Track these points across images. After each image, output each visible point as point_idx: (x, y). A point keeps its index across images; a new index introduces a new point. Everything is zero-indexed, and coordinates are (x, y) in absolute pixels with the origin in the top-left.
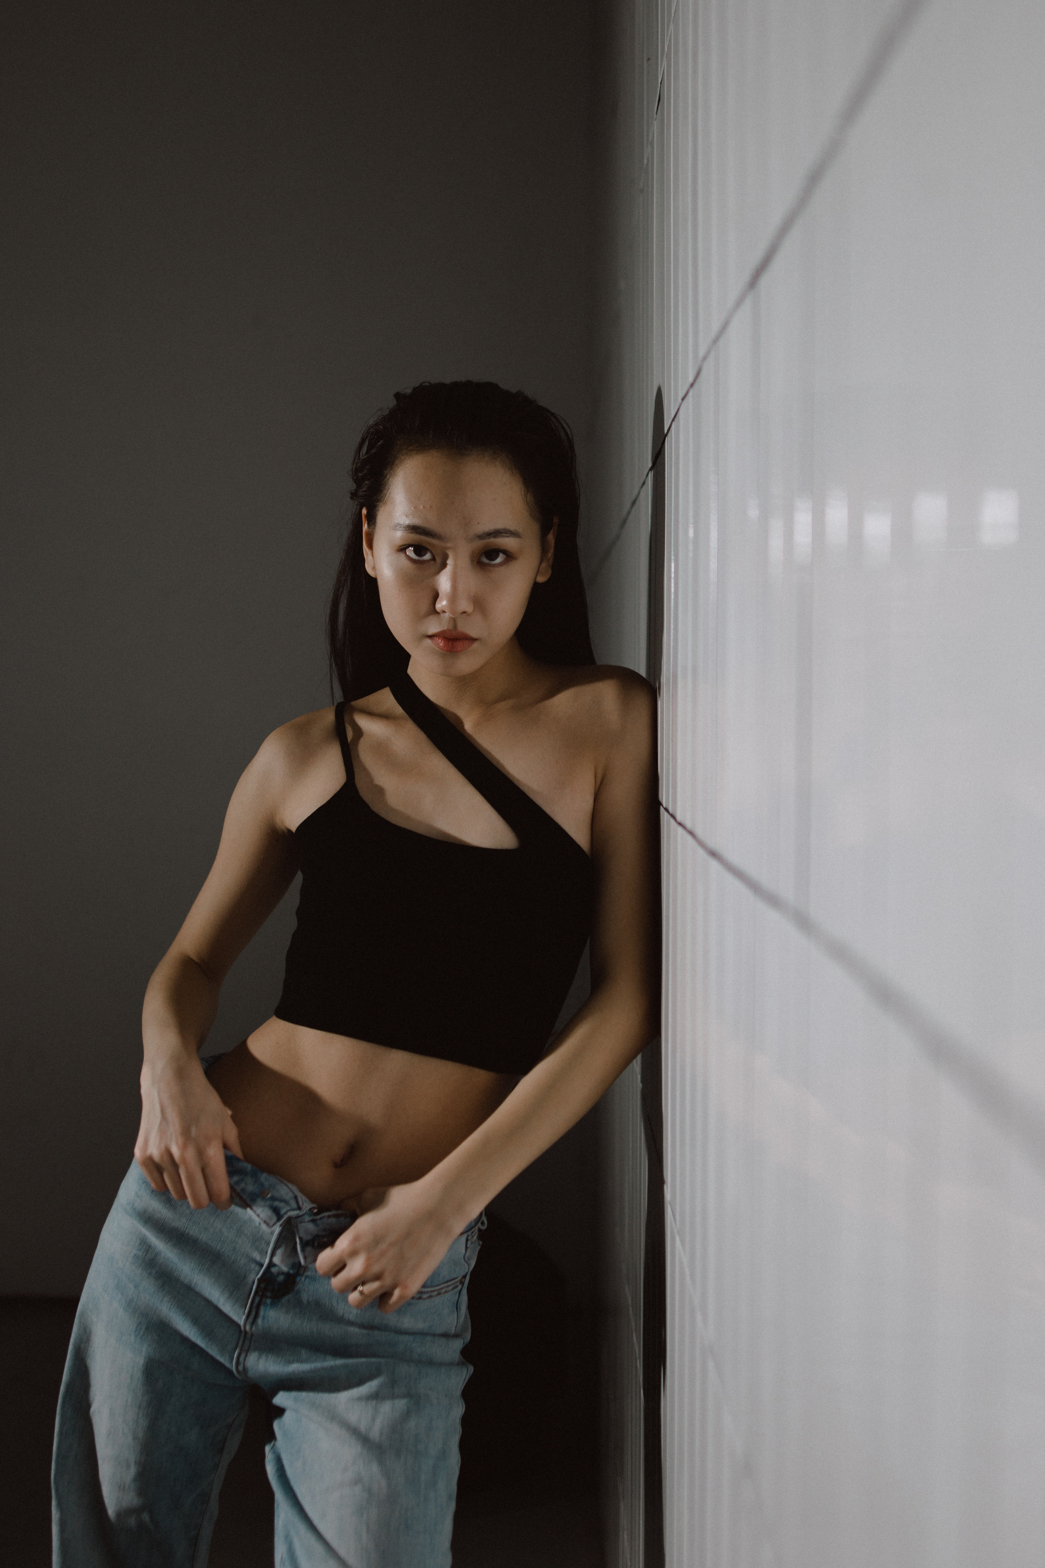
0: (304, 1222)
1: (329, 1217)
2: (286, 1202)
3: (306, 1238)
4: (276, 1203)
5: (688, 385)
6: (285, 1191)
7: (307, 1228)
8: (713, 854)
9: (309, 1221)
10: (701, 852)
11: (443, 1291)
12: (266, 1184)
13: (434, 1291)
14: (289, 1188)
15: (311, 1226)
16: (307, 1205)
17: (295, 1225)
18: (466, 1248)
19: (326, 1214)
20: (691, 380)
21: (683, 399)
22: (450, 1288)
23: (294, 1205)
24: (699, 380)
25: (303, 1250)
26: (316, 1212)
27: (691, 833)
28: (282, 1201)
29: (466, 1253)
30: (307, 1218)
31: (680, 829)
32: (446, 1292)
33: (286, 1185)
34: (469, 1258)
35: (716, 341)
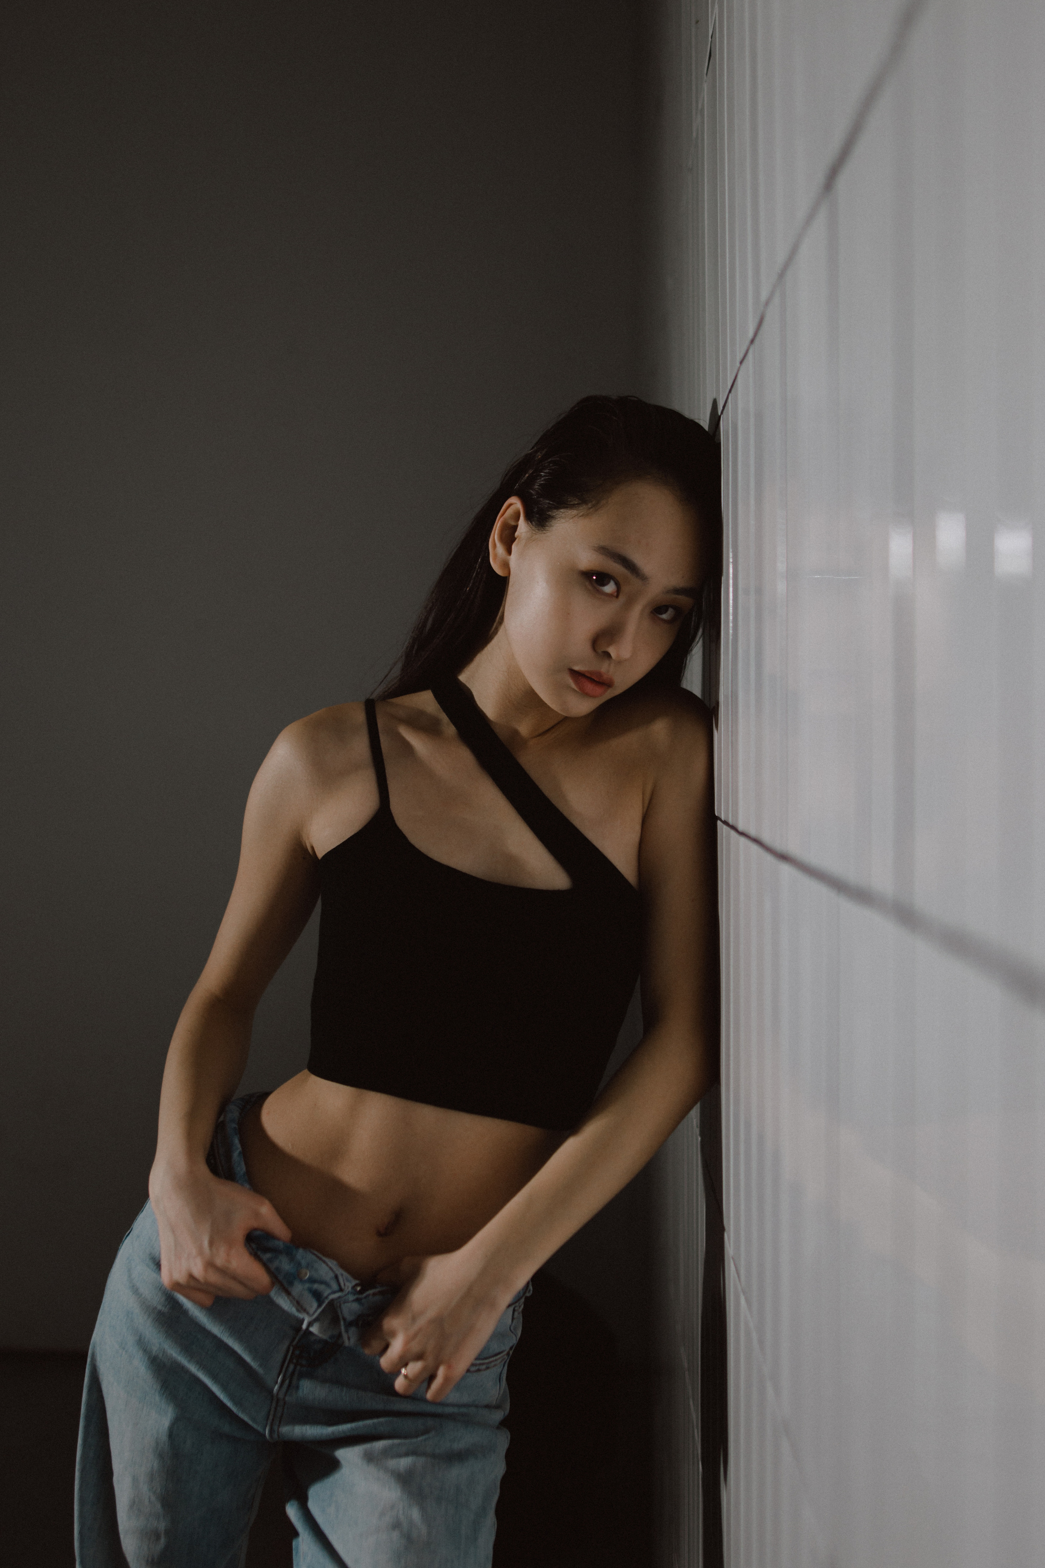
0: (348, 1302)
1: (374, 1294)
2: (327, 1284)
3: (349, 1318)
4: (316, 1286)
5: (747, 342)
6: (325, 1269)
7: (350, 1309)
8: (783, 857)
9: (354, 1301)
10: (769, 858)
11: (493, 1364)
12: (303, 1262)
13: (483, 1364)
14: (327, 1265)
15: (355, 1306)
16: (349, 1284)
17: (338, 1305)
18: (513, 1319)
19: (371, 1292)
20: (751, 334)
21: (741, 363)
22: (499, 1361)
23: (335, 1286)
24: (760, 332)
25: (347, 1331)
26: (360, 1290)
27: (757, 841)
28: (322, 1282)
29: (512, 1324)
30: (351, 1298)
31: (742, 840)
32: (495, 1365)
33: (324, 1262)
34: (515, 1328)
35: (782, 275)
